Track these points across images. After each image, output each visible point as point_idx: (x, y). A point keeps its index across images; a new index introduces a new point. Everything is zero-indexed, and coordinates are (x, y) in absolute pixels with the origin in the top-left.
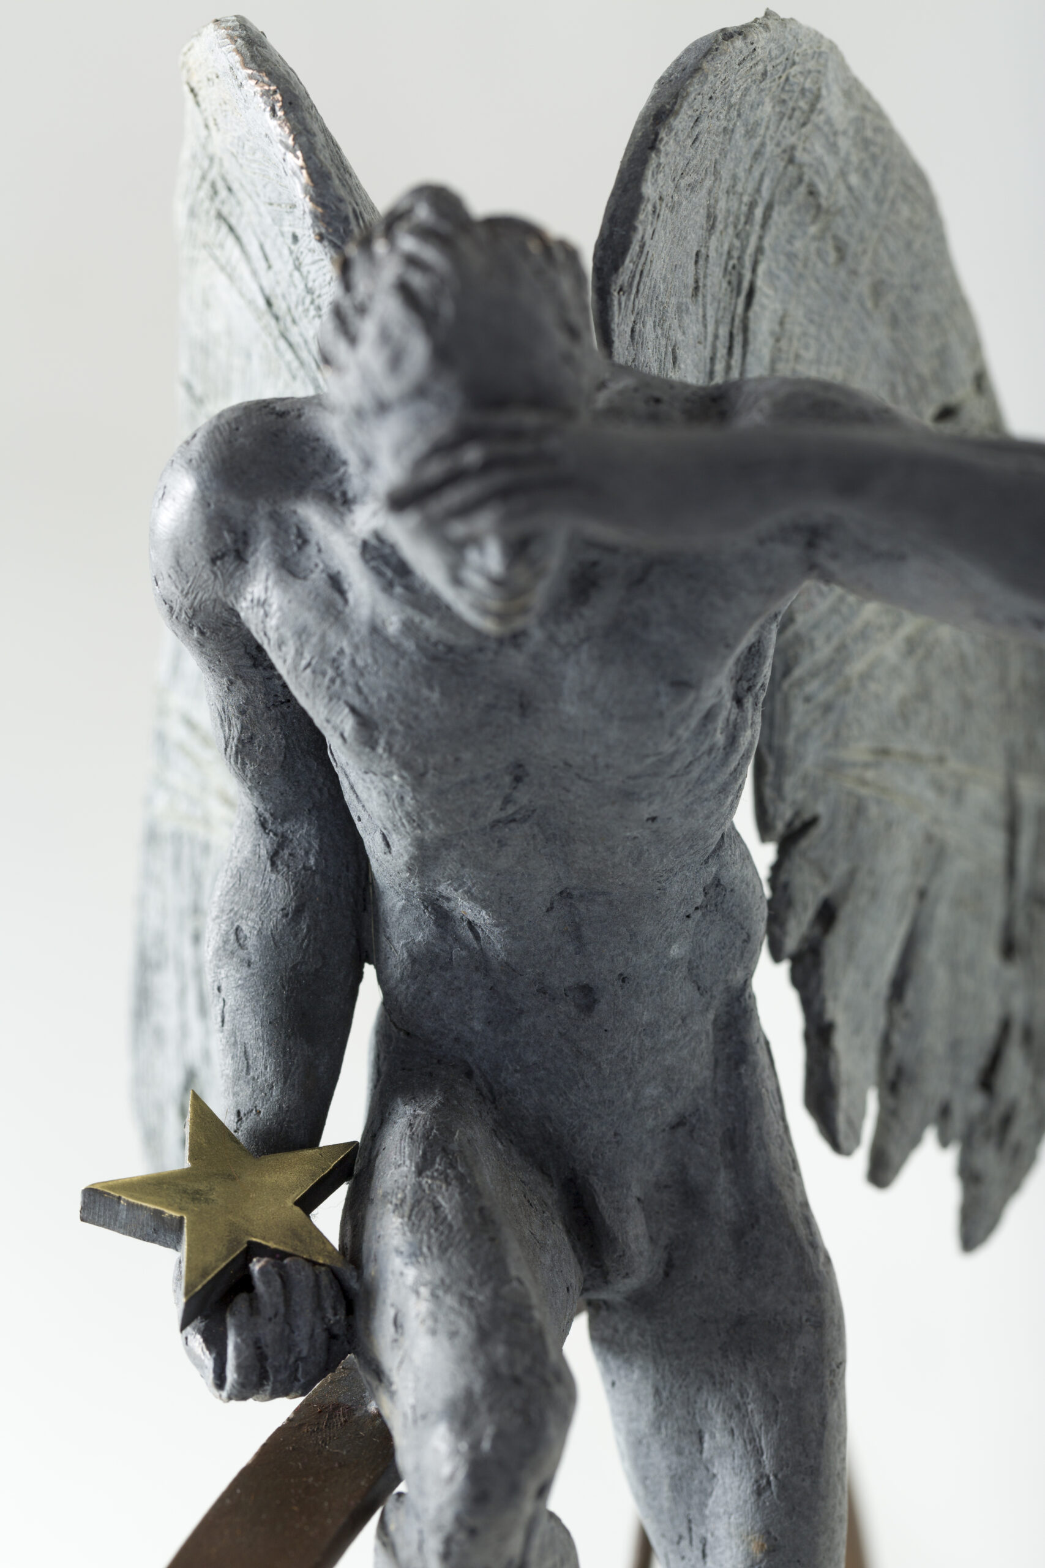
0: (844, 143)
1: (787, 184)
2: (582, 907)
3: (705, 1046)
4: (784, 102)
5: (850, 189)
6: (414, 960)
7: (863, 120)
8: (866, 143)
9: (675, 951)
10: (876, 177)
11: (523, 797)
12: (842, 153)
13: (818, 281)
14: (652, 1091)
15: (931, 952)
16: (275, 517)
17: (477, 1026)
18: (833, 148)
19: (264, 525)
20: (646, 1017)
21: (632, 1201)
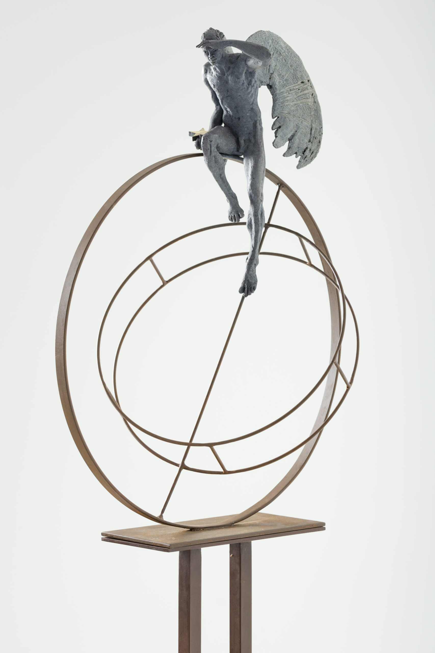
0: (284, 49)
1: (276, 51)
2: (238, 108)
3: (252, 125)
4: (273, 41)
5: (286, 54)
6: (225, 116)
7: (287, 47)
8: (288, 50)
9: (248, 114)
10: (290, 53)
11: (229, 93)
12: (284, 50)
13: (282, 63)
14: (246, 129)
15: (296, 137)
16: (209, 68)
17: (230, 122)
18: (282, 49)
19: (208, 69)
20: (245, 121)
21: (243, 139)
